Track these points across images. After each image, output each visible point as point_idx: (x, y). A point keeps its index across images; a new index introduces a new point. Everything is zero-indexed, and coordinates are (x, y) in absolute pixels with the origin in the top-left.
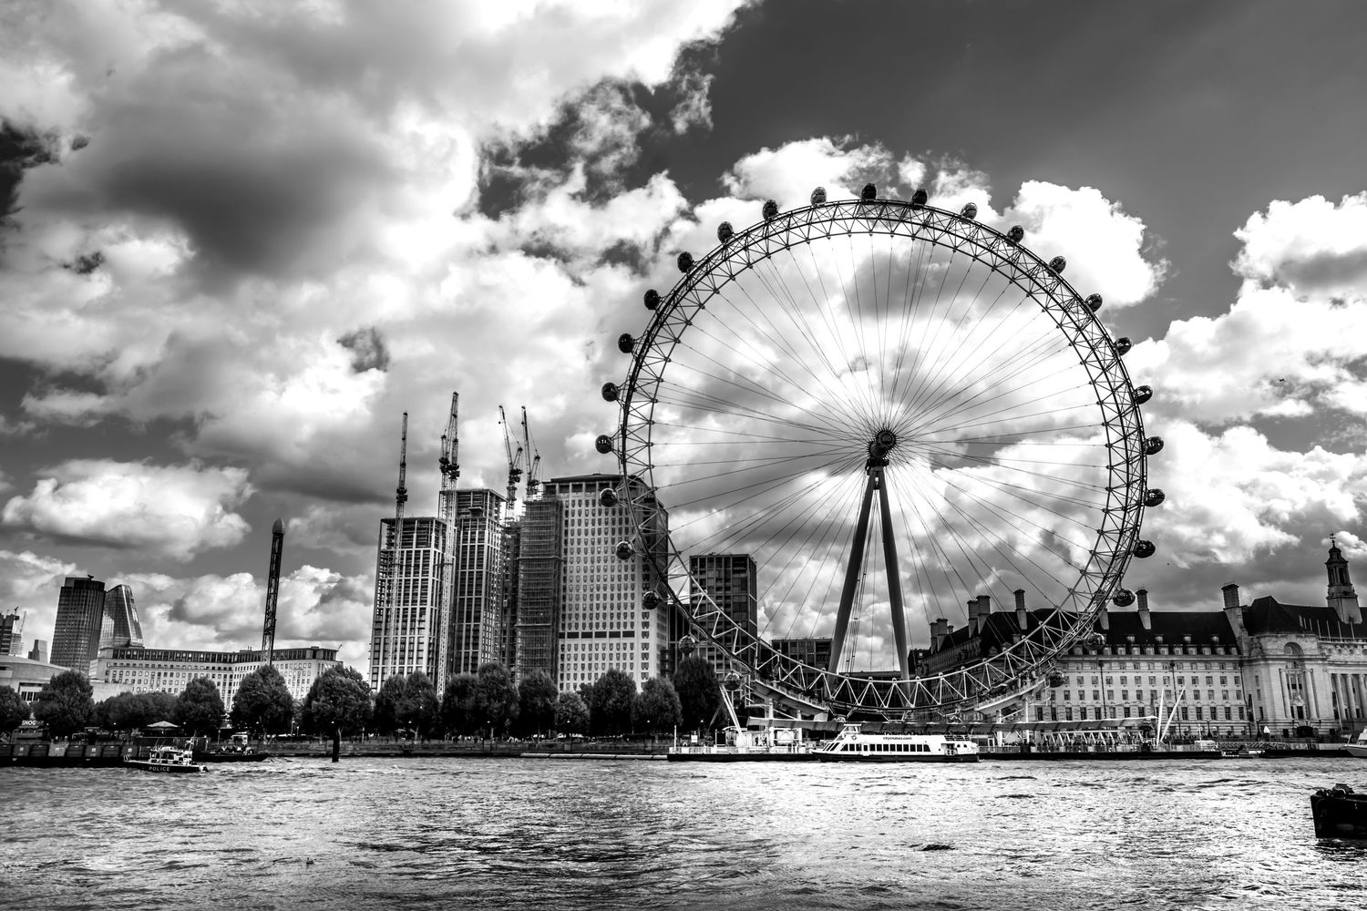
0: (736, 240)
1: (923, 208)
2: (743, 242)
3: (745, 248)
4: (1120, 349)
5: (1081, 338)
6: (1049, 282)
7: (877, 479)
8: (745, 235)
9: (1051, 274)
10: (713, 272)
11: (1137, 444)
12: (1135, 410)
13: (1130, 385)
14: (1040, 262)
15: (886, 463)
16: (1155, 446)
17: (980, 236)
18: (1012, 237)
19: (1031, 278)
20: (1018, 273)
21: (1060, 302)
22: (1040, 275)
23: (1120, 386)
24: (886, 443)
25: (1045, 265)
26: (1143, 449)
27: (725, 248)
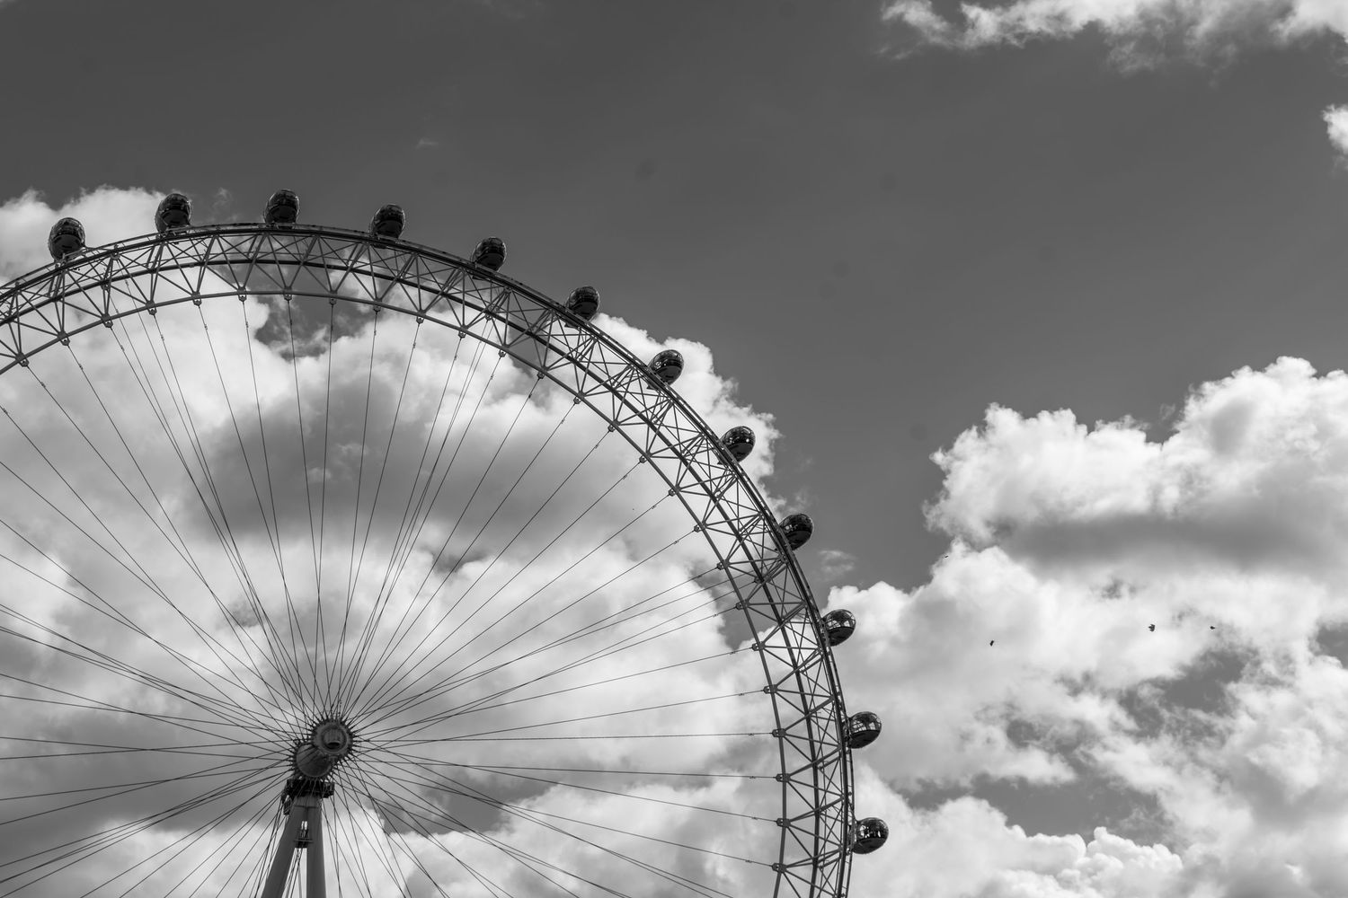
0: (86, 260)
1: (493, 278)
2: (101, 269)
3: (105, 283)
4: (831, 632)
5: (760, 596)
6: (717, 473)
7: (305, 825)
8: (108, 254)
9: (724, 459)
10: (22, 319)
11: (838, 829)
12: (844, 758)
13: (840, 706)
14: (704, 431)
15: (329, 792)
16: (872, 836)
17: (596, 357)
18: (659, 372)
19: (683, 460)
20: (659, 444)
21: (731, 516)
22: (702, 457)
23: (822, 706)
24: (333, 746)
25: (712, 438)
26: (846, 838)
27: (59, 272)
